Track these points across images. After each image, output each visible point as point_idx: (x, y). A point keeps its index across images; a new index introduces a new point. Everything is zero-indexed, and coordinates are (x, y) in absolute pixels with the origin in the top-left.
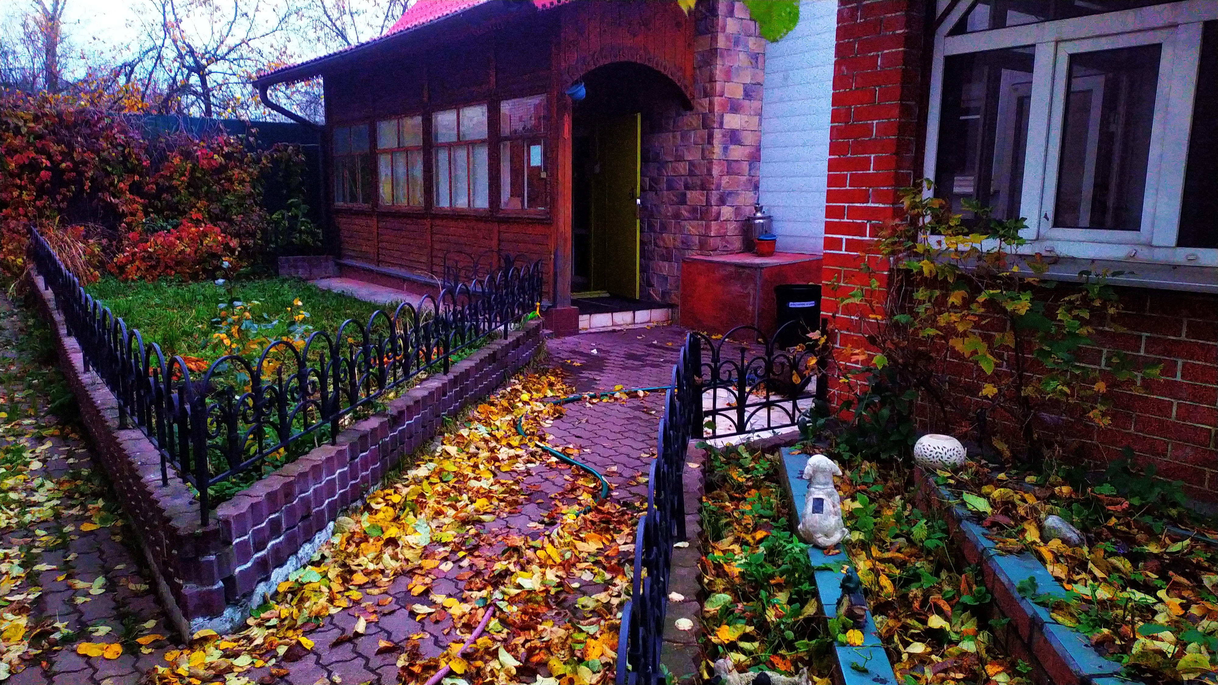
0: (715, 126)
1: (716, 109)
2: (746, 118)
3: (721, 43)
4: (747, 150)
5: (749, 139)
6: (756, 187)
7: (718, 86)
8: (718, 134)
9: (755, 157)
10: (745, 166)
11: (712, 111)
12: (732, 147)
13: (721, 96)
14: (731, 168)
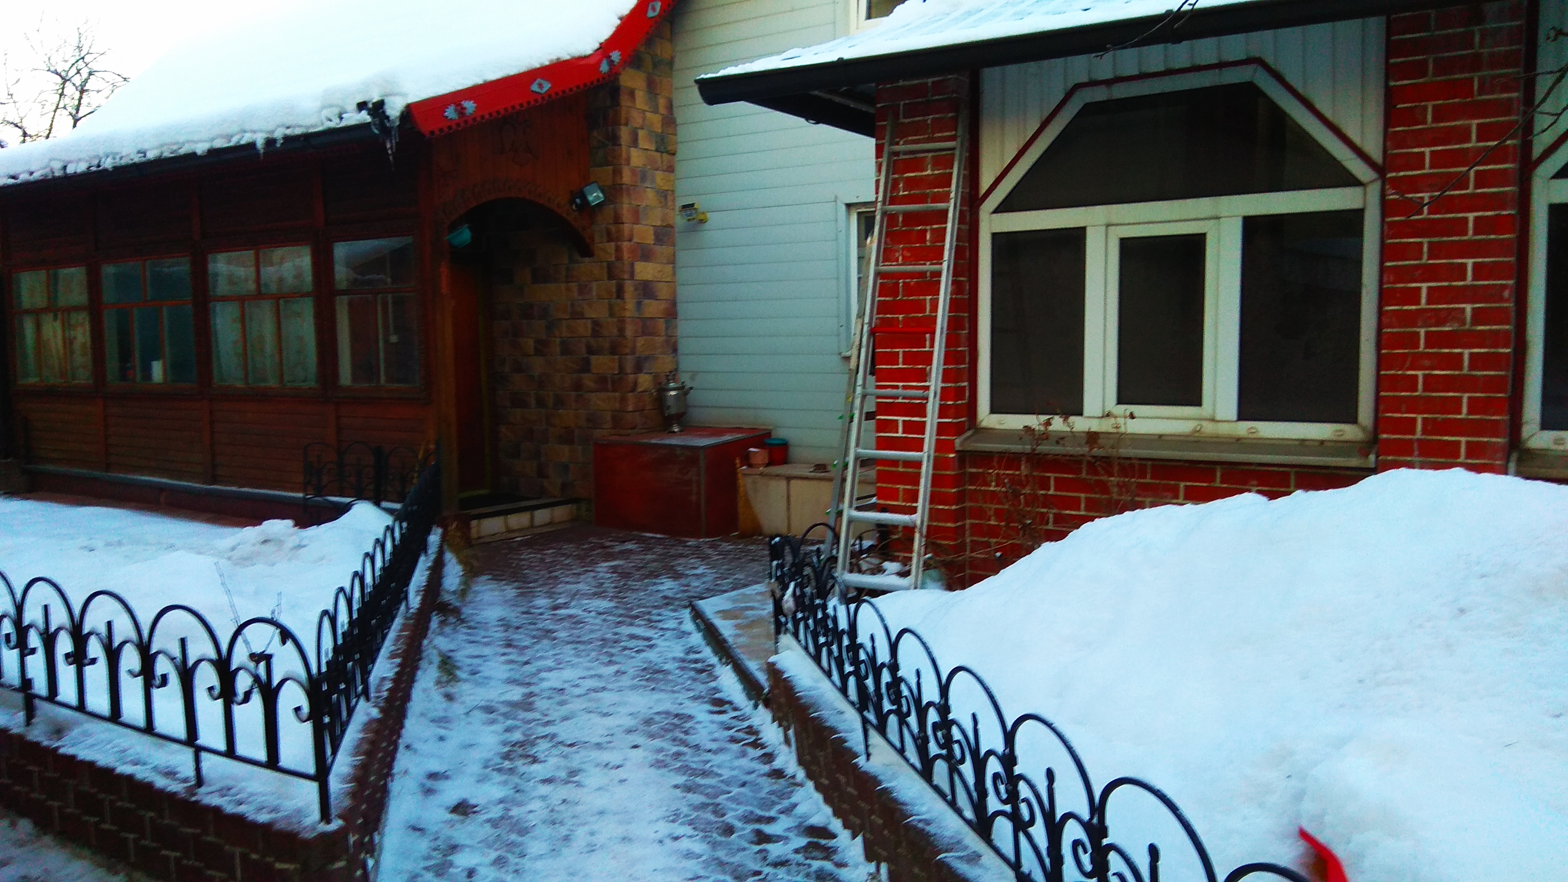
0: (626, 276)
1: (626, 255)
2: (659, 267)
3: (626, 178)
4: (663, 305)
5: (663, 291)
6: (675, 350)
7: (626, 228)
8: (629, 287)
9: (671, 313)
10: (661, 324)
11: (619, 258)
12: (647, 301)
13: (630, 240)
14: (646, 327)
